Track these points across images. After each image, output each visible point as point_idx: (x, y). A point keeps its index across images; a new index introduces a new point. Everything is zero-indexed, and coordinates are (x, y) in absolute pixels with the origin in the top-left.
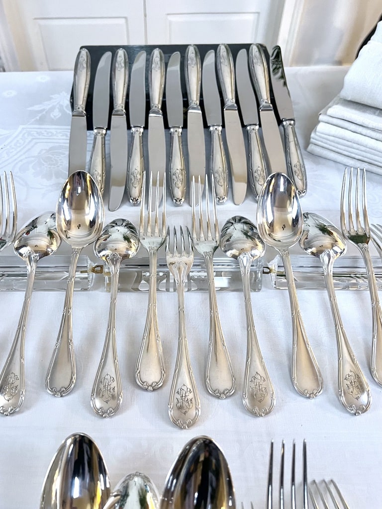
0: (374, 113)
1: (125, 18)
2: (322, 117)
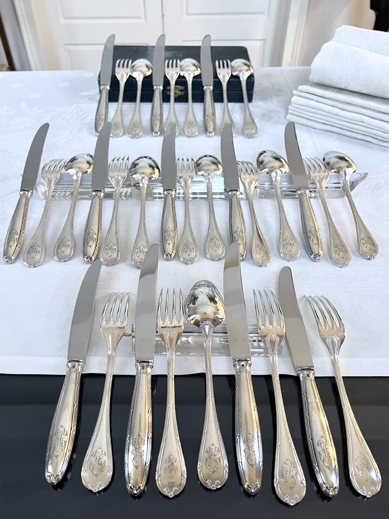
0: (333, 91)
2: (295, 92)
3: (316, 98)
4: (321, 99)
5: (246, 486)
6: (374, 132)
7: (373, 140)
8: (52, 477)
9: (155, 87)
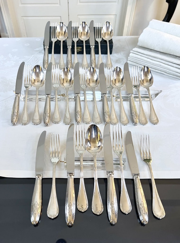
0: (148, 51)
1: (60, 16)
2: (131, 51)
3: (140, 54)
4: (142, 55)
5: (111, 222)
6: (165, 70)
7: (165, 73)
8: (34, 222)
9: (68, 47)
